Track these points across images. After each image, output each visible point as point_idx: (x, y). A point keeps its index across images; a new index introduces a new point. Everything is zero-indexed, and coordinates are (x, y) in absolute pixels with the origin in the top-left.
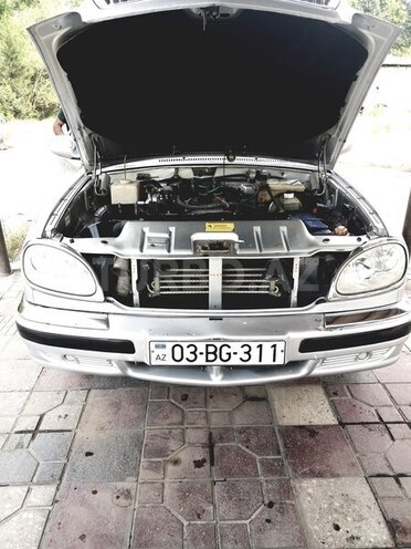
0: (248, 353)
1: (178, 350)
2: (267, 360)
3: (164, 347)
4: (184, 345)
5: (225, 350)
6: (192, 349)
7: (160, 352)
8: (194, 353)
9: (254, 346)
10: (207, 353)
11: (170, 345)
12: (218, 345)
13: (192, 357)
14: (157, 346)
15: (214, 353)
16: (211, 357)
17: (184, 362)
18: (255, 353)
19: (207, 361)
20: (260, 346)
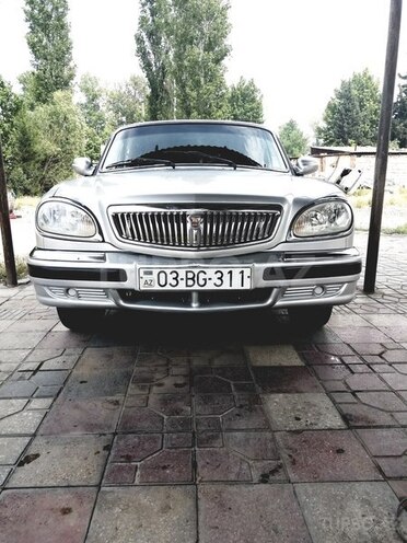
0: (220, 278)
1: (162, 275)
2: (237, 286)
3: (151, 273)
4: (168, 271)
5: (202, 276)
6: (175, 275)
7: (148, 277)
8: (176, 279)
9: (225, 271)
10: (187, 279)
11: (156, 272)
12: (196, 271)
13: (174, 282)
14: (146, 273)
15: (193, 279)
16: (190, 282)
17: (168, 288)
18: (226, 278)
19: (187, 286)
20: (230, 272)
